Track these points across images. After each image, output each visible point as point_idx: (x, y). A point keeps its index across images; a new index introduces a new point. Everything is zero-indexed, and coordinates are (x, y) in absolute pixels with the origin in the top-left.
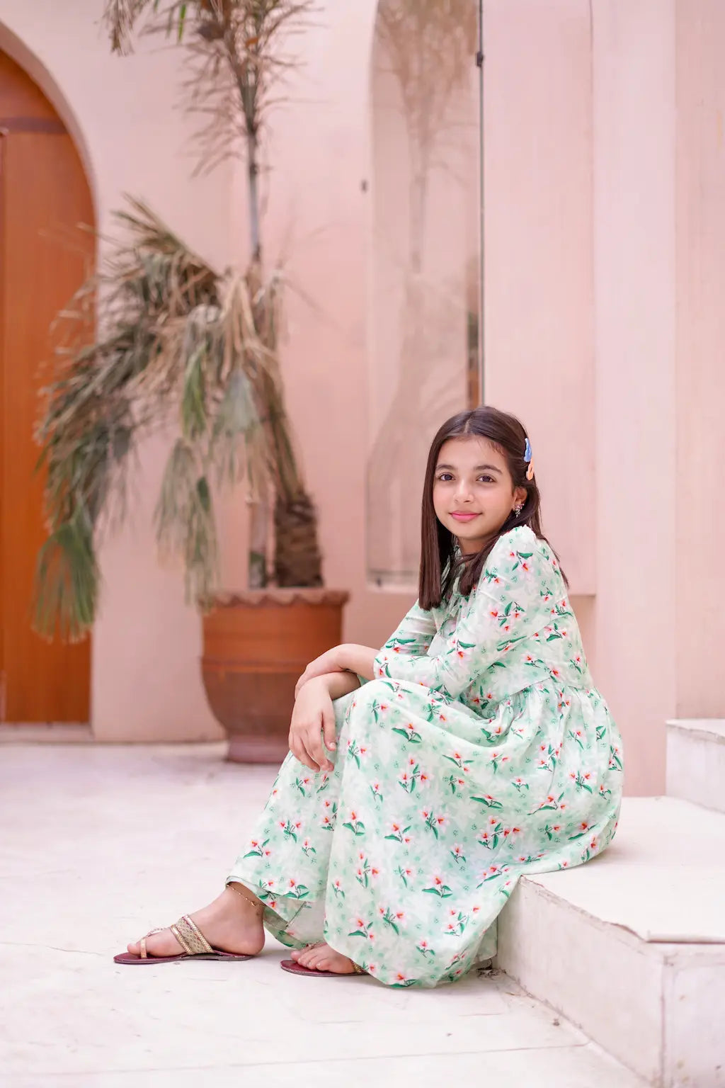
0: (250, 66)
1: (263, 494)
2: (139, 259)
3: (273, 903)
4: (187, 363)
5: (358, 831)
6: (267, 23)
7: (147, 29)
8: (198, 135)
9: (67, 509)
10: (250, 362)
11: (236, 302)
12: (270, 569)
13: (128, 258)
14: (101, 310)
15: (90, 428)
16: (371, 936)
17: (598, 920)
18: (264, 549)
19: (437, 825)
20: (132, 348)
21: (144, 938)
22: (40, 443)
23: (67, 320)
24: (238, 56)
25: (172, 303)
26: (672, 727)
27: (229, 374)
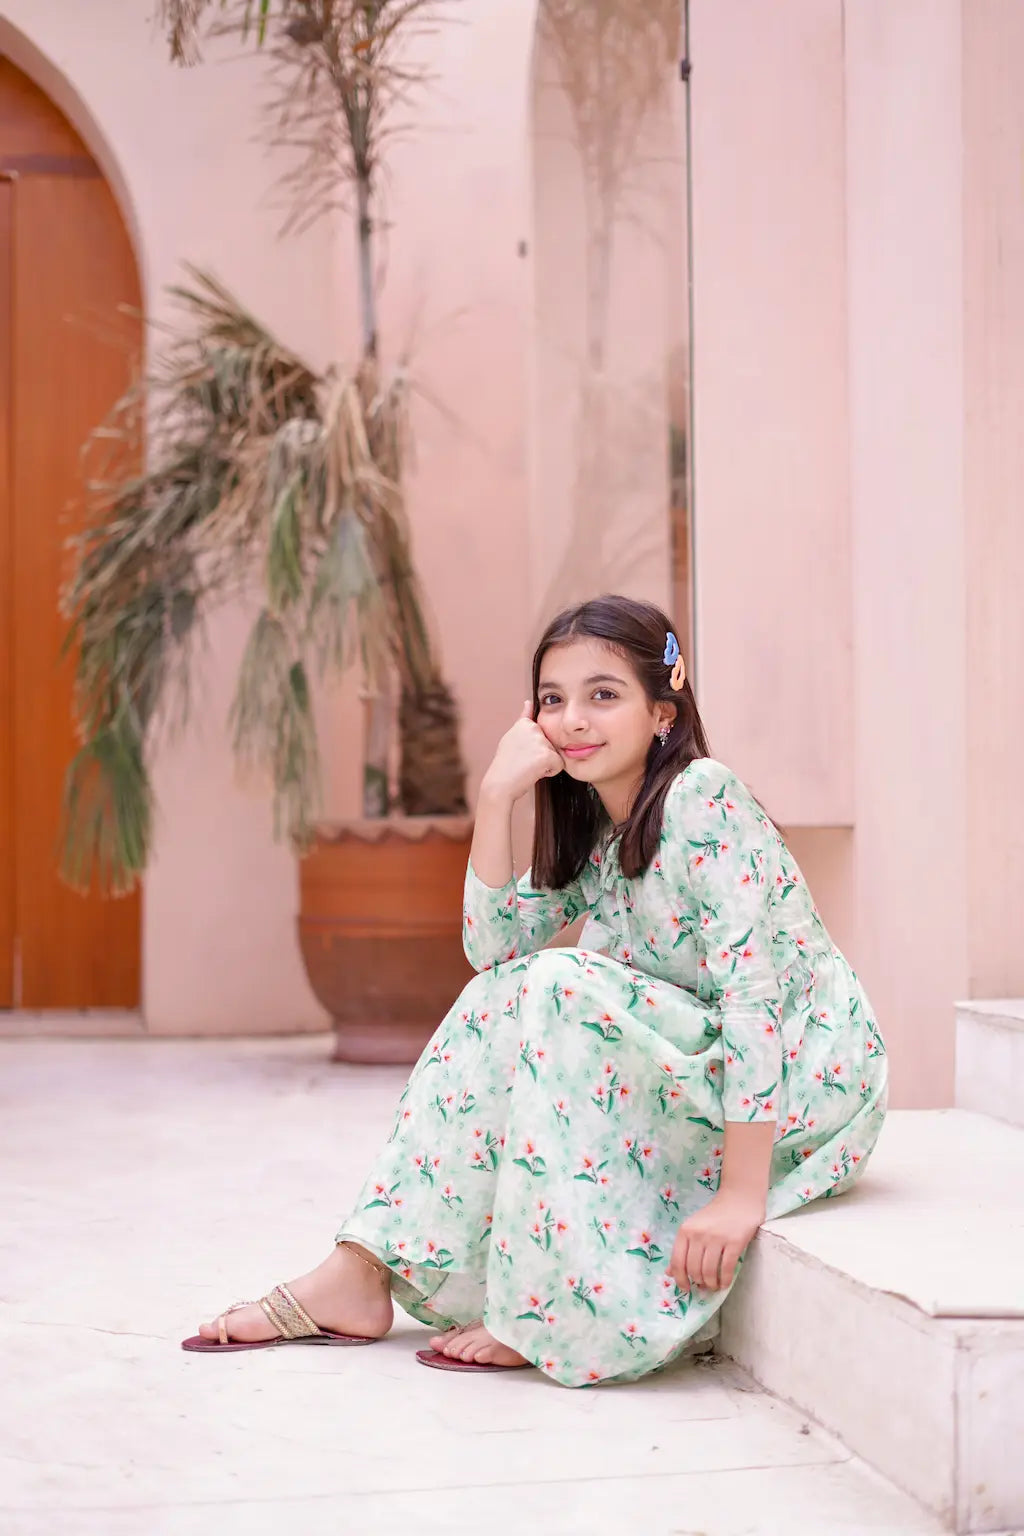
0: (360, 81)
1: (383, 686)
2: (204, 354)
3: (407, 1272)
4: (274, 503)
5: (537, 1170)
6: (384, 19)
7: (215, 30)
8: (288, 178)
9: (106, 709)
10: (364, 499)
11: (343, 415)
12: (394, 790)
13: (190, 353)
14: (152, 426)
15: (139, 593)
16: (550, 1320)
17: (863, 1286)
18: (385, 761)
19: (642, 1158)
20: (197, 479)
21: (223, 1316)
22: (68, 615)
23: (105, 441)
24: (342, 68)
25: (253, 417)
26: (964, 1010)
27: (334, 518)
